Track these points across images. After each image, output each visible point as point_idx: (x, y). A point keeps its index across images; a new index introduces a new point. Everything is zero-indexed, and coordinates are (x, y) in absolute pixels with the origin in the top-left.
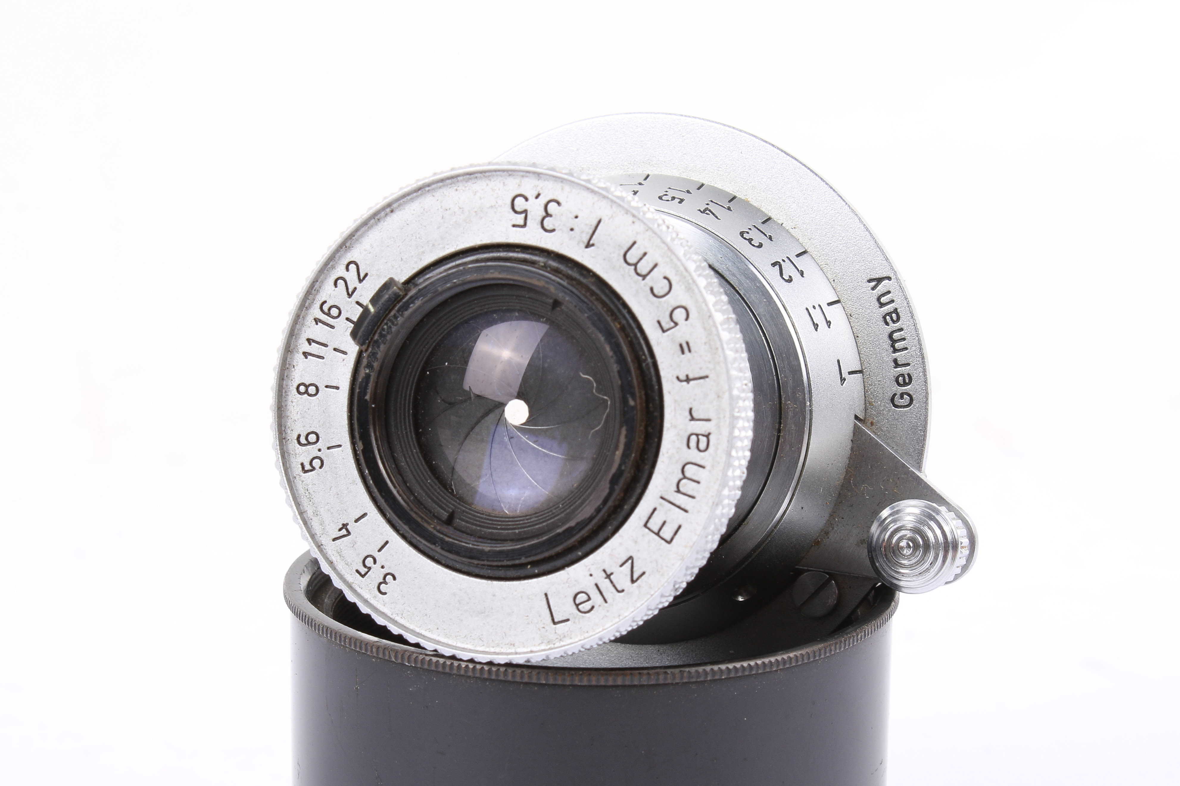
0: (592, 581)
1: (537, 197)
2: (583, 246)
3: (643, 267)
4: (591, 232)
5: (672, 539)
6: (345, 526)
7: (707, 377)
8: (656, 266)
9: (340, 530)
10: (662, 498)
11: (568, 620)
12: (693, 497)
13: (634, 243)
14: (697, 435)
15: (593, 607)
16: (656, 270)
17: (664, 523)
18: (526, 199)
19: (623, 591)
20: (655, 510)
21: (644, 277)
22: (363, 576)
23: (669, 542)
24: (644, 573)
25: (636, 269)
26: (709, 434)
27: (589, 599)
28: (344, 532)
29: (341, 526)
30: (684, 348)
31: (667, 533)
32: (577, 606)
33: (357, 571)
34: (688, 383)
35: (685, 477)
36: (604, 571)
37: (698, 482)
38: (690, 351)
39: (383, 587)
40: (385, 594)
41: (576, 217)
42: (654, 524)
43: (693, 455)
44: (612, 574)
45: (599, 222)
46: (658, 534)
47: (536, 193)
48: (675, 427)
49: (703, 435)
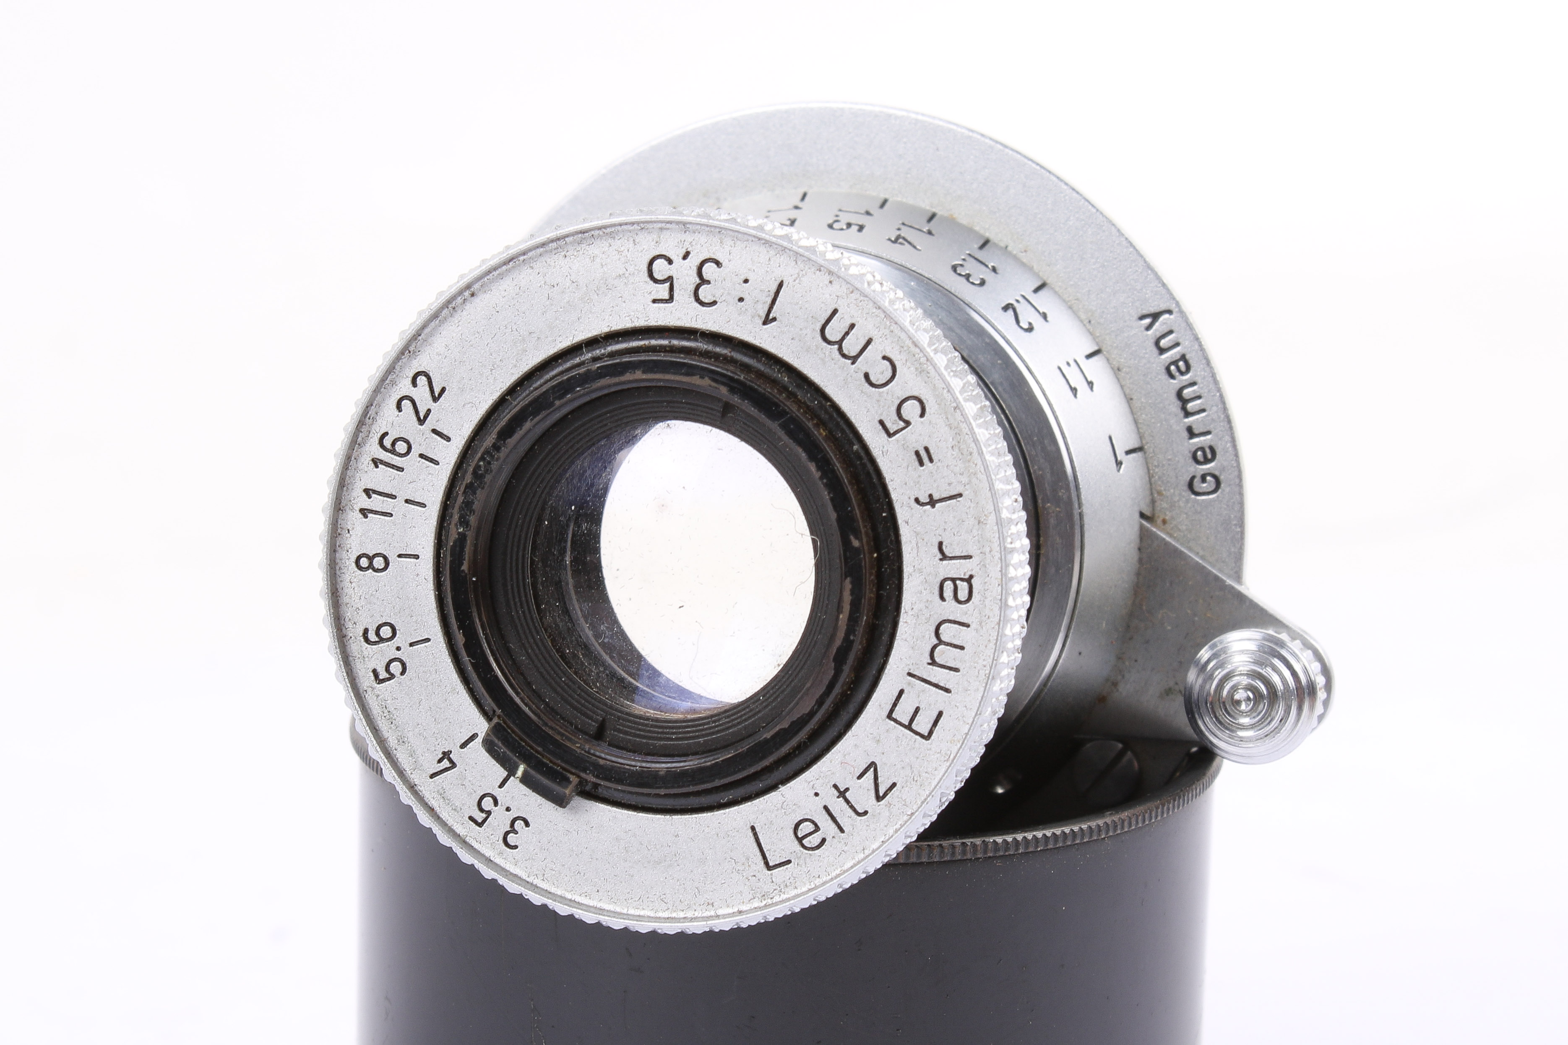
0: (819, 802)
1: (685, 257)
2: (761, 322)
3: (852, 346)
4: (769, 300)
5: (931, 733)
6: (446, 755)
7: (960, 495)
8: (869, 342)
9: (440, 761)
10: (910, 674)
11: (789, 862)
12: (956, 670)
13: (835, 312)
14: (954, 580)
15: (824, 841)
16: (870, 347)
17: (917, 710)
18: (670, 262)
19: (866, 813)
20: (901, 692)
21: (854, 359)
22: (480, 825)
23: (927, 737)
24: (894, 785)
25: (840, 349)
26: (971, 577)
27: (817, 829)
28: (446, 763)
29: (441, 756)
30: (923, 457)
31: (922, 724)
32: (800, 840)
33: (471, 818)
34: (933, 506)
35: (941, 642)
36: (835, 786)
37: (962, 648)
38: (931, 460)
39: (511, 839)
40: (516, 847)
41: (746, 281)
42: (903, 713)
43: (951, 609)
44: (847, 790)
45: (781, 285)
46: (909, 727)
47: (683, 251)
48: (920, 571)
49: (962, 580)
